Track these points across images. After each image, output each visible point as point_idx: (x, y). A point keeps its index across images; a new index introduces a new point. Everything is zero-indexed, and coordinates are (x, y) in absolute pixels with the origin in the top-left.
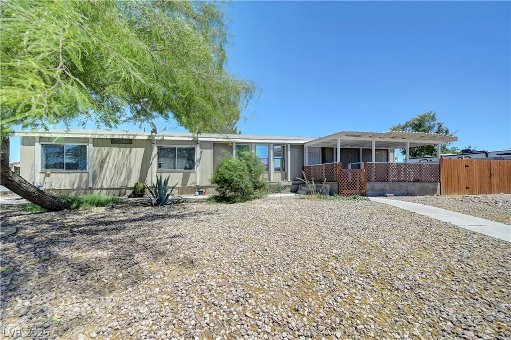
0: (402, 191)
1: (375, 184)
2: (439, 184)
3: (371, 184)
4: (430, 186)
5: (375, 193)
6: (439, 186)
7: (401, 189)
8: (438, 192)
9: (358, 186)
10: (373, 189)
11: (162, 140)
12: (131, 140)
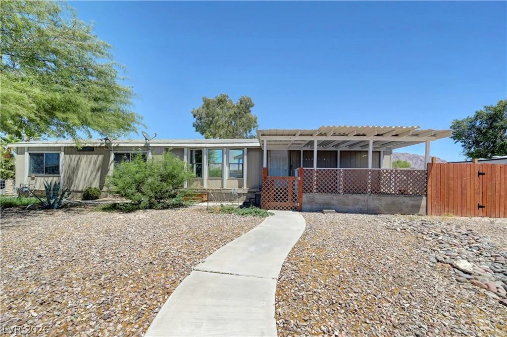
0: (358, 206)
1: (316, 196)
2: (424, 198)
3: (311, 195)
4: (408, 201)
5: (314, 207)
6: (424, 203)
7: (357, 204)
8: (422, 210)
9: (290, 197)
10: (311, 201)
11: (117, 147)
12: (93, 147)
